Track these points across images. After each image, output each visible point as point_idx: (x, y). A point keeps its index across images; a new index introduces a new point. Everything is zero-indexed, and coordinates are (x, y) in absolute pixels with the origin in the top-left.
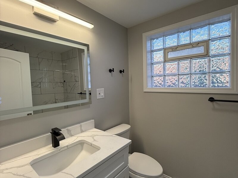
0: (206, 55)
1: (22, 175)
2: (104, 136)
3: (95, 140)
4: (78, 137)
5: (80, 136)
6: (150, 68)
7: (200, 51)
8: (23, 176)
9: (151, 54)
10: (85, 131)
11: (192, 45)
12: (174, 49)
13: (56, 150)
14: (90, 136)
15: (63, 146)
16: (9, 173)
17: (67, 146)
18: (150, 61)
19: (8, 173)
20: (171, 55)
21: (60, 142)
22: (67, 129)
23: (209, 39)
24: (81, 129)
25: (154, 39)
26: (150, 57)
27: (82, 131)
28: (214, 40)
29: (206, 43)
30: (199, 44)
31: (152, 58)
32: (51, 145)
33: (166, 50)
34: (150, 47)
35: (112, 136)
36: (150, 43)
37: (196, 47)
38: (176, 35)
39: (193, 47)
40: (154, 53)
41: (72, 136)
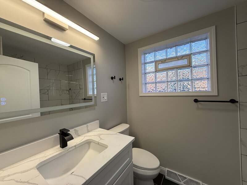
0: (189, 66)
1: (26, 181)
2: (109, 134)
3: (101, 139)
4: (85, 137)
5: (87, 136)
6: (144, 77)
7: (184, 63)
8: (28, 182)
9: (145, 65)
10: (91, 131)
11: (178, 58)
12: (163, 61)
13: (64, 150)
14: (96, 135)
15: (71, 146)
16: (11, 180)
17: (75, 146)
18: (144, 71)
19: (9, 180)
20: (161, 66)
21: (68, 142)
22: (75, 130)
23: (191, 54)
24: (87, 129)
25: (146, 54)
26: (144, 68)
27: (88, 131)
28: (195, 54)
29: (189, 57)
30: (183, 58)
31: (145, 69)
32: (59, 146)
33: (157, 62)
34: (144, 60)
35: (116, 134)
36: (143, 57)
37: (181, 59)
38: (165, 50)
39: (178, 60)
40: (147, 65)
41: (79, 136)
